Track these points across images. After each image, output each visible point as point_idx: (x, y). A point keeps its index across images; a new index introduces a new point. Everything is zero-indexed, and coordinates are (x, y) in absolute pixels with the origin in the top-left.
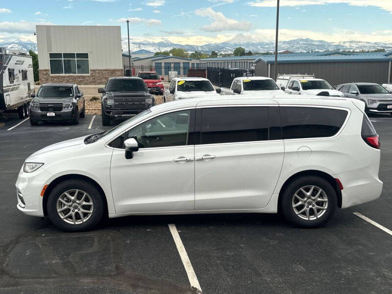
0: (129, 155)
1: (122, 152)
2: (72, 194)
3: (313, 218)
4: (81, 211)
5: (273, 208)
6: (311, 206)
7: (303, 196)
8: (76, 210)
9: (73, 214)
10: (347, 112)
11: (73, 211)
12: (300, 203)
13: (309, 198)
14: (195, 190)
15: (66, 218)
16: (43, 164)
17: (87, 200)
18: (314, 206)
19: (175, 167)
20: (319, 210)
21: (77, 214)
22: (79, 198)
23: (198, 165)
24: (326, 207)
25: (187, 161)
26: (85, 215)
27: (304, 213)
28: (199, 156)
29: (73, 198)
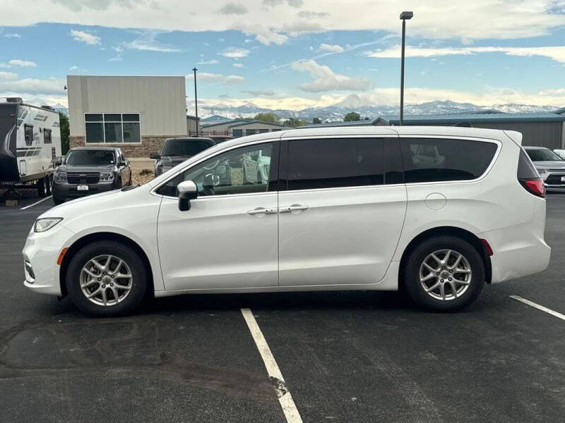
0: (184, 206)
1: (175, 201)
2: (102, 262)
3: (450, 298)
4: (115, 286)
5: (391, 283)
6: (446, 280)
7: (435, 265)
8: (108, 286)
9: (104, 290)
10: (495, 146)
11: (103, 287)
12: (431, 275)
13: (444, 267)
14: (279, 257)
15: (93, 297)
16: (62, 219)
17: (123, 270)
18: (451, 280)
19: (251, 221)
20: (458, 286)
21: (109, 290)
22: (111, 268)
23: (284, 219)
24: (469, 282)
25: (268, 213)
26: (121, 292)
27: (437, 291)
28: (284, 206)
29: (103, 268)
